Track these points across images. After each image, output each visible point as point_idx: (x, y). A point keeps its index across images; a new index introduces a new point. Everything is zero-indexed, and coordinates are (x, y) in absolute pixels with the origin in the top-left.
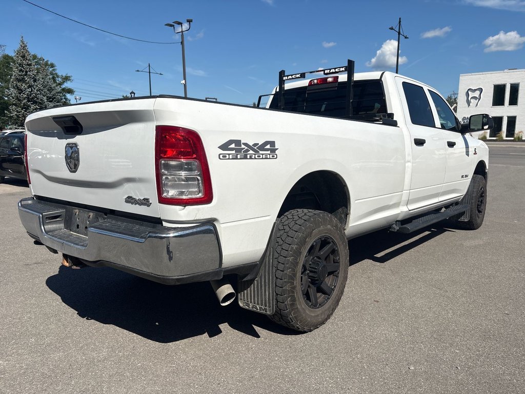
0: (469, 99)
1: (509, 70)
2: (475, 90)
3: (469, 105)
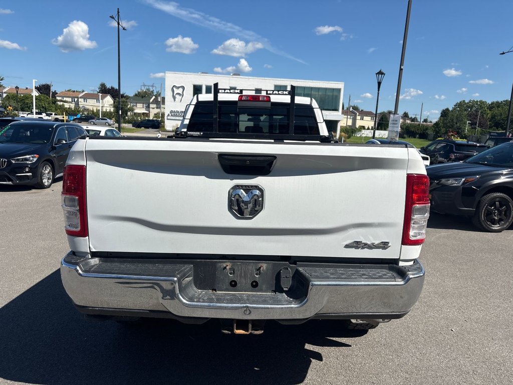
0: (175, 94)
1: (202, 73)
2: (179, 87)
3: (175, 100)
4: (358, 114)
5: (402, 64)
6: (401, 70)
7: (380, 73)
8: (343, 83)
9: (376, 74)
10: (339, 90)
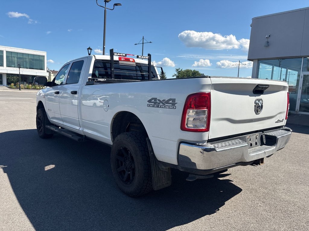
4: (51, 72)
5: (104, 45)
6: (104, 48)
7: (89, 49)
8: (46, 52)
9: (87, 49)
10: (44, 56)
